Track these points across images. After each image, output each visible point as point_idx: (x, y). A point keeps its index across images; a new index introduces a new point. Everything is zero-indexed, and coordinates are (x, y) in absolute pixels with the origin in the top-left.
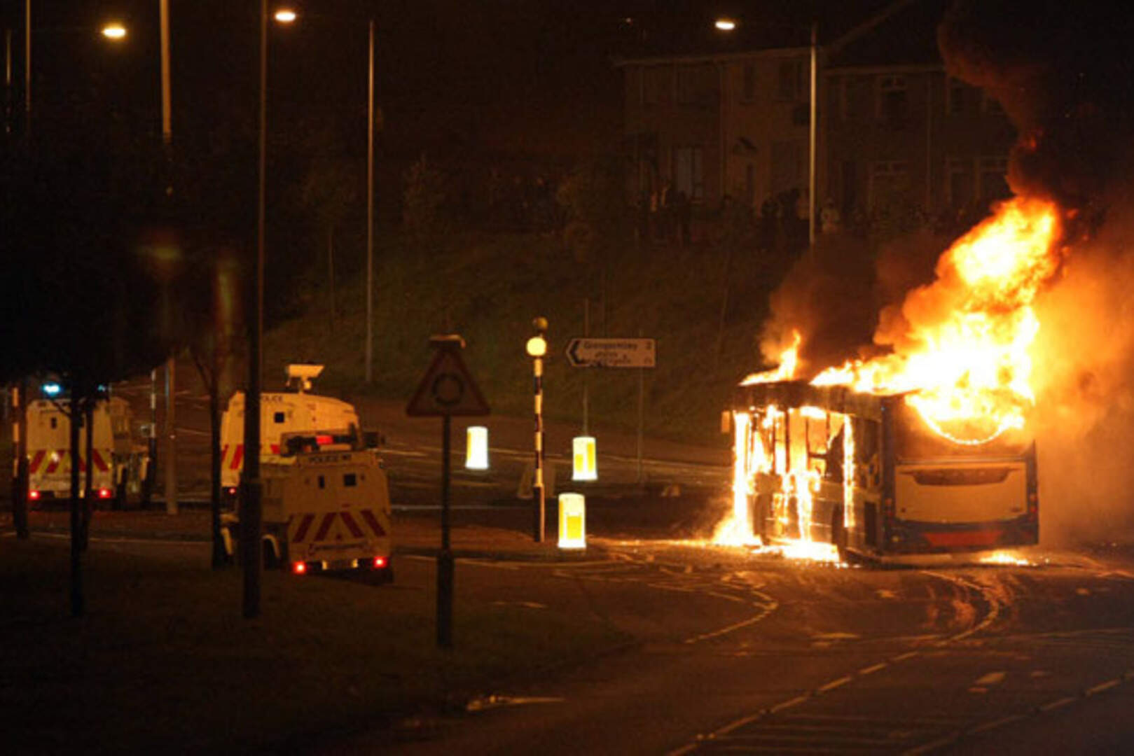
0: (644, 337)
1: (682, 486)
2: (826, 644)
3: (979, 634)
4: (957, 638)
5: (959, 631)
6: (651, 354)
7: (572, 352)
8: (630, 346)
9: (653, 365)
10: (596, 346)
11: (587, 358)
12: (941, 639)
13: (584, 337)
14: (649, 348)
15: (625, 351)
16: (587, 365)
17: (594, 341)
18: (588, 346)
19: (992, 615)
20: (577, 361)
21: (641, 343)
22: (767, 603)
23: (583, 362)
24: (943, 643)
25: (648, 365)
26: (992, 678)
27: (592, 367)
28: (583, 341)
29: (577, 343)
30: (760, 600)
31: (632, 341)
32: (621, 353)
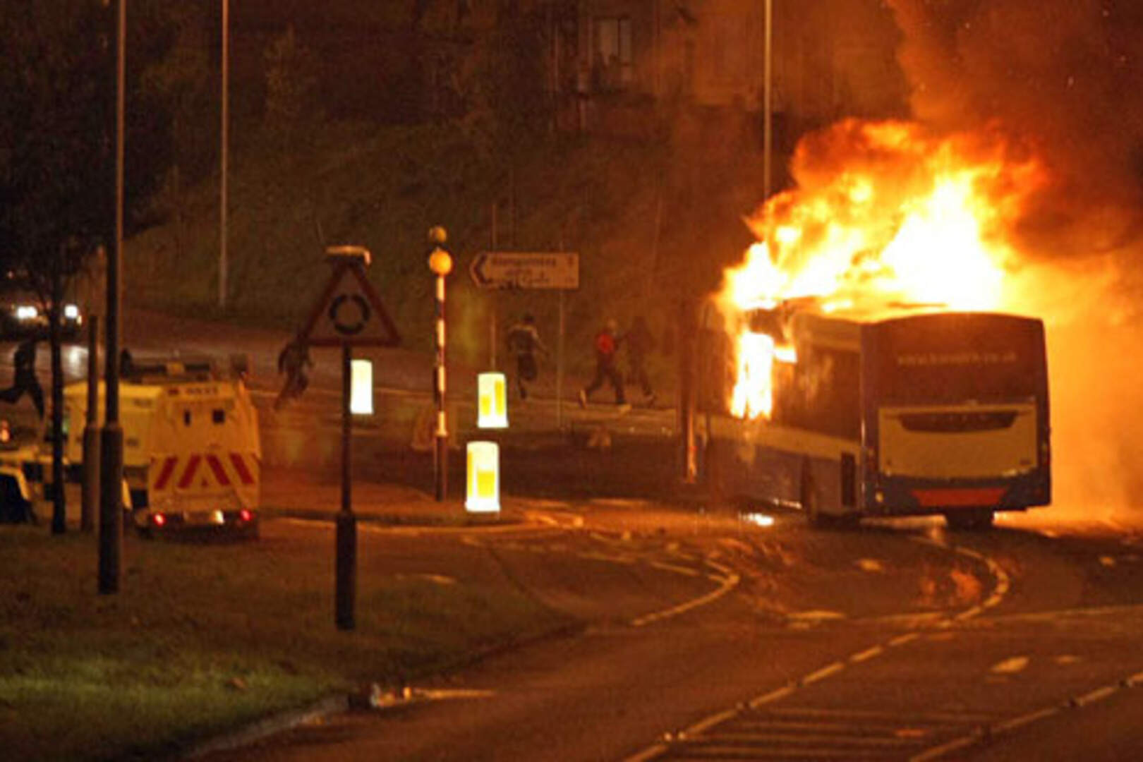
0: (566, 250)
1: (613, 435)
2: (805, 626)
3: (990, 612)
4: (963, 616)
5: (965, 608)
6: (574, 272)
7: (477, 270)
8: (548, 262)
9: (576, 284)
10: (505, 262)
11: (495, 276)
12: (942, 619)
13: (491, 250)
14: (571, 262)
15: (545, 269)
16: (496, 285)
17: (505, 256)
18: (495, 262)
19: (1002, 588)
20: (482, 279)
21: (561, 258)
22: (725, 576)
23: (491, 281)
24: (946, 624)
25: (569, 285)
26: (1014, 665)
27: (502, 288)
28: (490, 256)
29: (483, 259)
30: (714, 571)
31: (551, 256)
32: (536, 270)
